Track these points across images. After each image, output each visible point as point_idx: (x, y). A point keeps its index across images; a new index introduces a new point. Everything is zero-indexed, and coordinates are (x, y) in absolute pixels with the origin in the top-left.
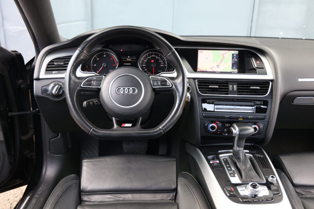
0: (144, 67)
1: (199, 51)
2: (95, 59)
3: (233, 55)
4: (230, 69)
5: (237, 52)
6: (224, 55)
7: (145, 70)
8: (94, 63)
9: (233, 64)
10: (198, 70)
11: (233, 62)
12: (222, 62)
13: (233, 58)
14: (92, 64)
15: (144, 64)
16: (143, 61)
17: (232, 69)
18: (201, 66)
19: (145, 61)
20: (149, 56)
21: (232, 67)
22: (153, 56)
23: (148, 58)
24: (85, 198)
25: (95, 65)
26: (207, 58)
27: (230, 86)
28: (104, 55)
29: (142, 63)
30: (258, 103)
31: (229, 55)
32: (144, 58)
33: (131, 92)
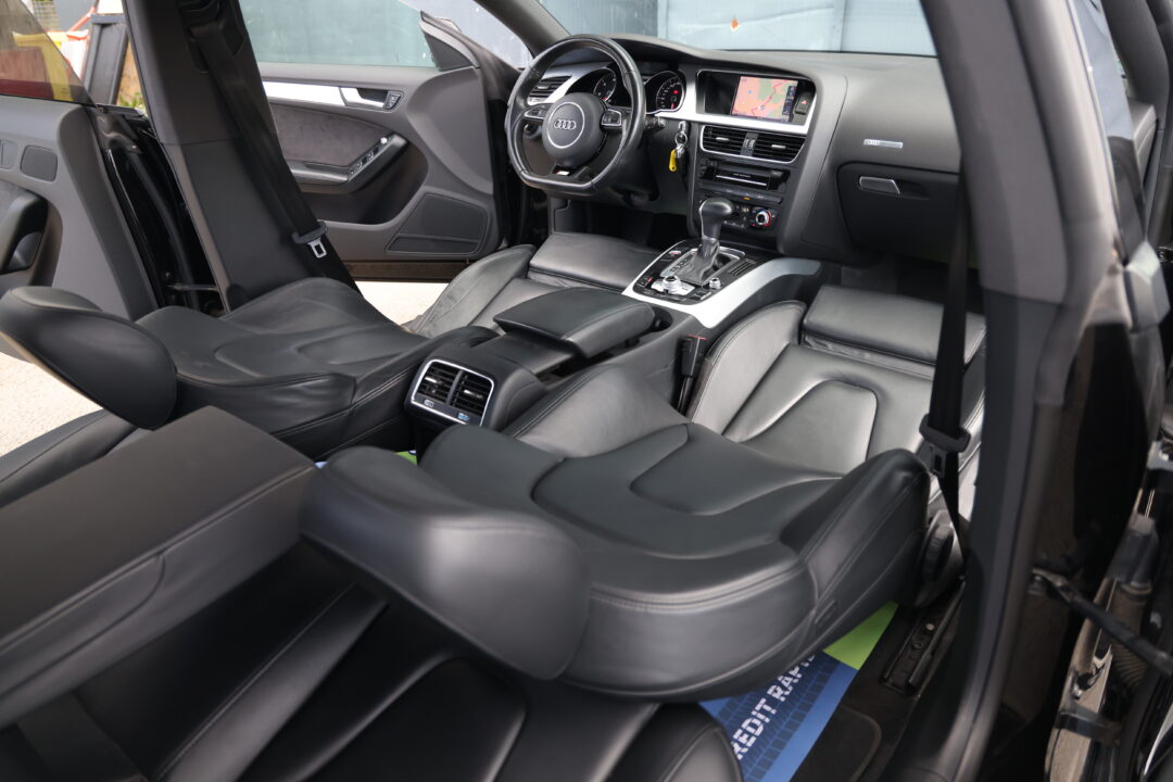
0: (662, 100)
1: (742, 78)
2: (601, 84)
3: (790, 87)
4: (779, 114)
5: (795, 83)
6: (775, 87)
7: (662, 105)
8: (597, 92)
9: (785, 105)
10: (734, 112)
11: (787, 101)
12: (770, 100)
13: (788, 94)
15: (663, 96)
16: (662, 92)
17: (782, 113)
18: (740, 104)
19: (665, 91)
20: (672, 84)
21: (783, 110)
22: (677, 83)
23: (671, 86)
24: (532, 275)
25: (600, 94)
26: (750, 92)
27: (746, 141)
28: (614, 78)
29: (661, 96)
30: (775, 173)
31: (783, 87)
32: (665, 87)
33: (569, 127)
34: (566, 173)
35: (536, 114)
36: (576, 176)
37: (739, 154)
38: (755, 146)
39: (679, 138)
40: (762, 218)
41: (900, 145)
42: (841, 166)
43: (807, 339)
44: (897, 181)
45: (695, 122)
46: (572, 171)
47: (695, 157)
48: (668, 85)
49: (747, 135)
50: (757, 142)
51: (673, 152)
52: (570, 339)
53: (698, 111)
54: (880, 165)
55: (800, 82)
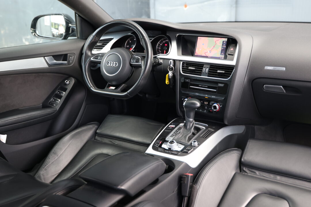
0: (160, 49)
1: (199, 37)
2: (128, 42)
3: (223, 41)
4: (219, 55)
5: (226, 40)
6: (216, 42)
7: (160, 52)
9: (222, 50)
10: (196, 54)
11: (222, 48)
12: (214, 48)
13: (223, 45)
14: (126, 45)
15: (160, 47)
16: (159, 45)
17: (221, 54)
18: (198, 50)
19: (161, 44)
20: (164, 41)
21: (221, 53)
22: (167, 41)
23: (163, 42)
24: (98, 138)
25: (128, 46)
26: (203, 44)
27: (204, 69)
28: (134, 39)
29: (158, 47)
30: (220, 85)
31: (220, 42)
32: (161, 43)
33: (114, 65)
34: (114, 88)
35: (97, 59)
36: (119, 89)
37: (201, 75)
38: (209, 72)
39: (170, 68)
40: (215, 107)
41: (284, 69)
42: (253, 80)
43: (244, 169)
44: (283, 86)
45: (177, 60)
46: (117, 86)
47: (178, 77)
48: (162, 41)
49: (204, 66)
50: (209, 69)
51: (167, 75)
52: (123, 187)
53: (178, 55)
54: (274, 79)
55: (229, 39)
